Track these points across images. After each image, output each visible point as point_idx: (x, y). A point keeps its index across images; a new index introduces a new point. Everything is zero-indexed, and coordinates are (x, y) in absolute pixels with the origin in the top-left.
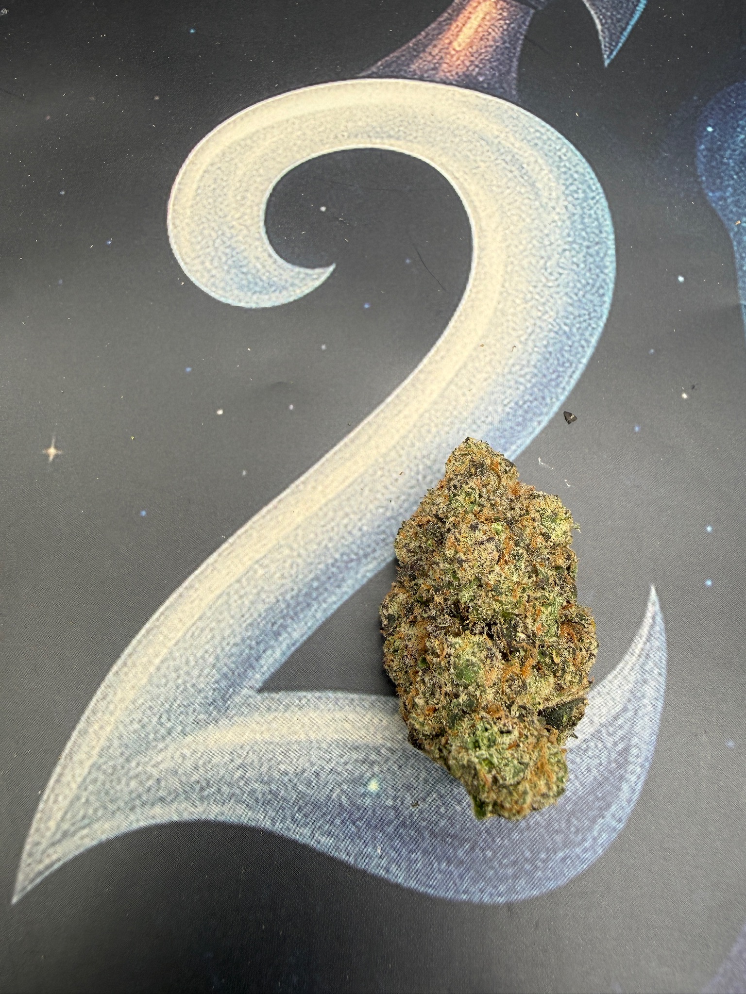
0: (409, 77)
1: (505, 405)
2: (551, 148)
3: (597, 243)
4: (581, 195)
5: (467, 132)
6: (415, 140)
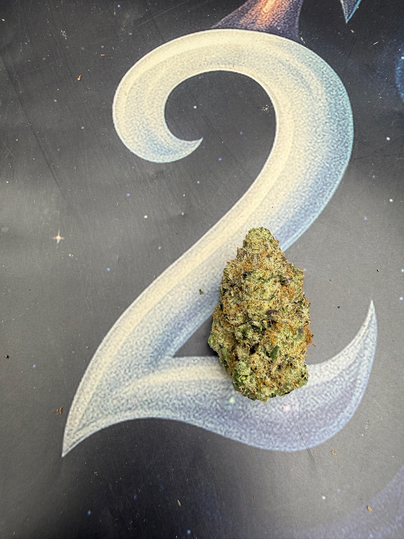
0: (239, 28)
1: (295, 208)
2: (317, 67)
3: (343, 119)
4: (335, 93)
5: (272, 58)
6: (243, 65)
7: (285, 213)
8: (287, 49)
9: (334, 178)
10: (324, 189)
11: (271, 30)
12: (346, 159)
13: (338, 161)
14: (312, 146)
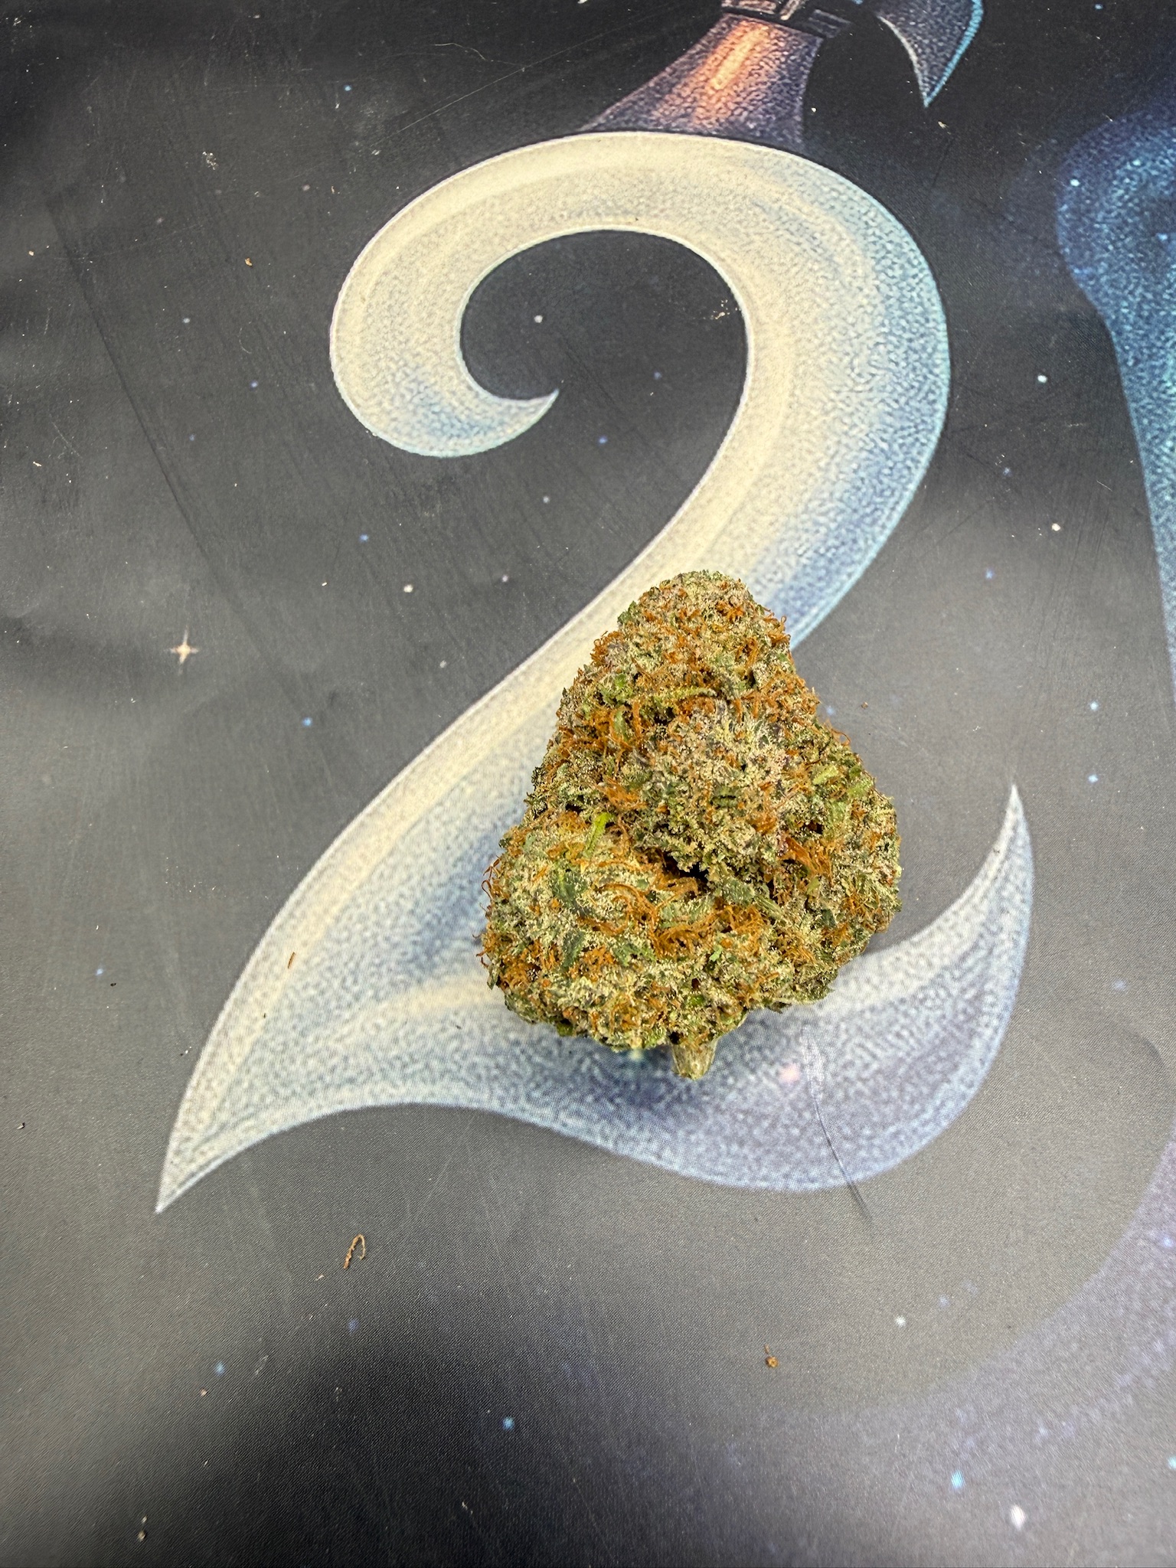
0: (651, 127)
1: (801, 556)
2: (853, 212)
3: (922, 336)
4: (898, 272)
5: (735, 197)
6: (662, 215)
7: (774, 568)
8: (774, 173)
9: (902, 477)
10: (876, 503)
11: (733, 132)
12: (931, 431)
13: (910, 435)
14: (842, 401)
